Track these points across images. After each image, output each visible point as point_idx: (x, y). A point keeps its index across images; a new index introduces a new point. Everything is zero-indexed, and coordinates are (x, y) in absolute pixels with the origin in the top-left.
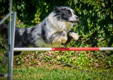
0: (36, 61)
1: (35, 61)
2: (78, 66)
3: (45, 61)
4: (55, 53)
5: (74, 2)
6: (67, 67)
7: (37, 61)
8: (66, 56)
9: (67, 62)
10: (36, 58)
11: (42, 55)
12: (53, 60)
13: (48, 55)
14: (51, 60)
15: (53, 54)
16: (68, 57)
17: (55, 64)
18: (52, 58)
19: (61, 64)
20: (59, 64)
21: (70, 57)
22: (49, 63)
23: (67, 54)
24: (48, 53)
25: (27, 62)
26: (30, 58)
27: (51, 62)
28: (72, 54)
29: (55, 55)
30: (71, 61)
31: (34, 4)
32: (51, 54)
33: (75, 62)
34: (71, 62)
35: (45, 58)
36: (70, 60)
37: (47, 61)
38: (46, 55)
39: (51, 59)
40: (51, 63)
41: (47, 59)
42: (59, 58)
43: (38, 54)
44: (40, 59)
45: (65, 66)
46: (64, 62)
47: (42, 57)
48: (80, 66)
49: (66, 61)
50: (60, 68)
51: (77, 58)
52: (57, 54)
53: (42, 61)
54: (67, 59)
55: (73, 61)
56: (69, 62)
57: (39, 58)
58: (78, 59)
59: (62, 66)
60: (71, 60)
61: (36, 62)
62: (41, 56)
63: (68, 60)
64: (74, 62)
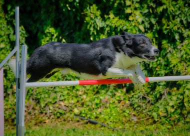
0: (42, 118)
1: (40, 118)
2: (107, 122)
3: (56, 118)
4: (70, 105)
5: (97, 26)
6: (90, 124)
7: (44, 118)
8: (88, 108)
9: (90, 118)
10: (42, 113)
11: (51, 108)
12: (68, 115)
13: (59, 108)
14: (64, 116)
15: (67, 107)
16: (90, 110)
17: (71, 122)
18: (66, 112)
19: (80, 120)
20: (78, 121)
21: (93, 109)
22: (62, 120)
23: (88, 106)
24: (60, 105)
25: (28, 120)
26: (33, 114)
27: (66, 118)
28: (97, 104)
29: (70, 108)
30: (95, 116)
31: (35, 31)
32: (65, 106)
33: (102, 116)
34: (96, 118)
35: (56, 113)
36: (94, 113)
37: (58, 117)
38: (57, 107)
39: (65, 114)
40: (65, 120)
41: (58, 115)
42: (76, 111)
43: (44, 107)
44: (48, 115)
45: (87, 123)
46: (84, 117)
47: (51, 111)
48: (109, 123)
49: (88, 116)
50: (79, 127)
51: (104, 111)
52: (74, 105)
53: (51, 118)
54: (90, 113)
55: (98, 116)
56: (93, 117)
57: (46, 114)
58: (106, 112)
59: (82, 124)
60: (96, 113)
61: (42, 120)
62: (49, 109)
63: (91, 115)
64: (100, 117)
